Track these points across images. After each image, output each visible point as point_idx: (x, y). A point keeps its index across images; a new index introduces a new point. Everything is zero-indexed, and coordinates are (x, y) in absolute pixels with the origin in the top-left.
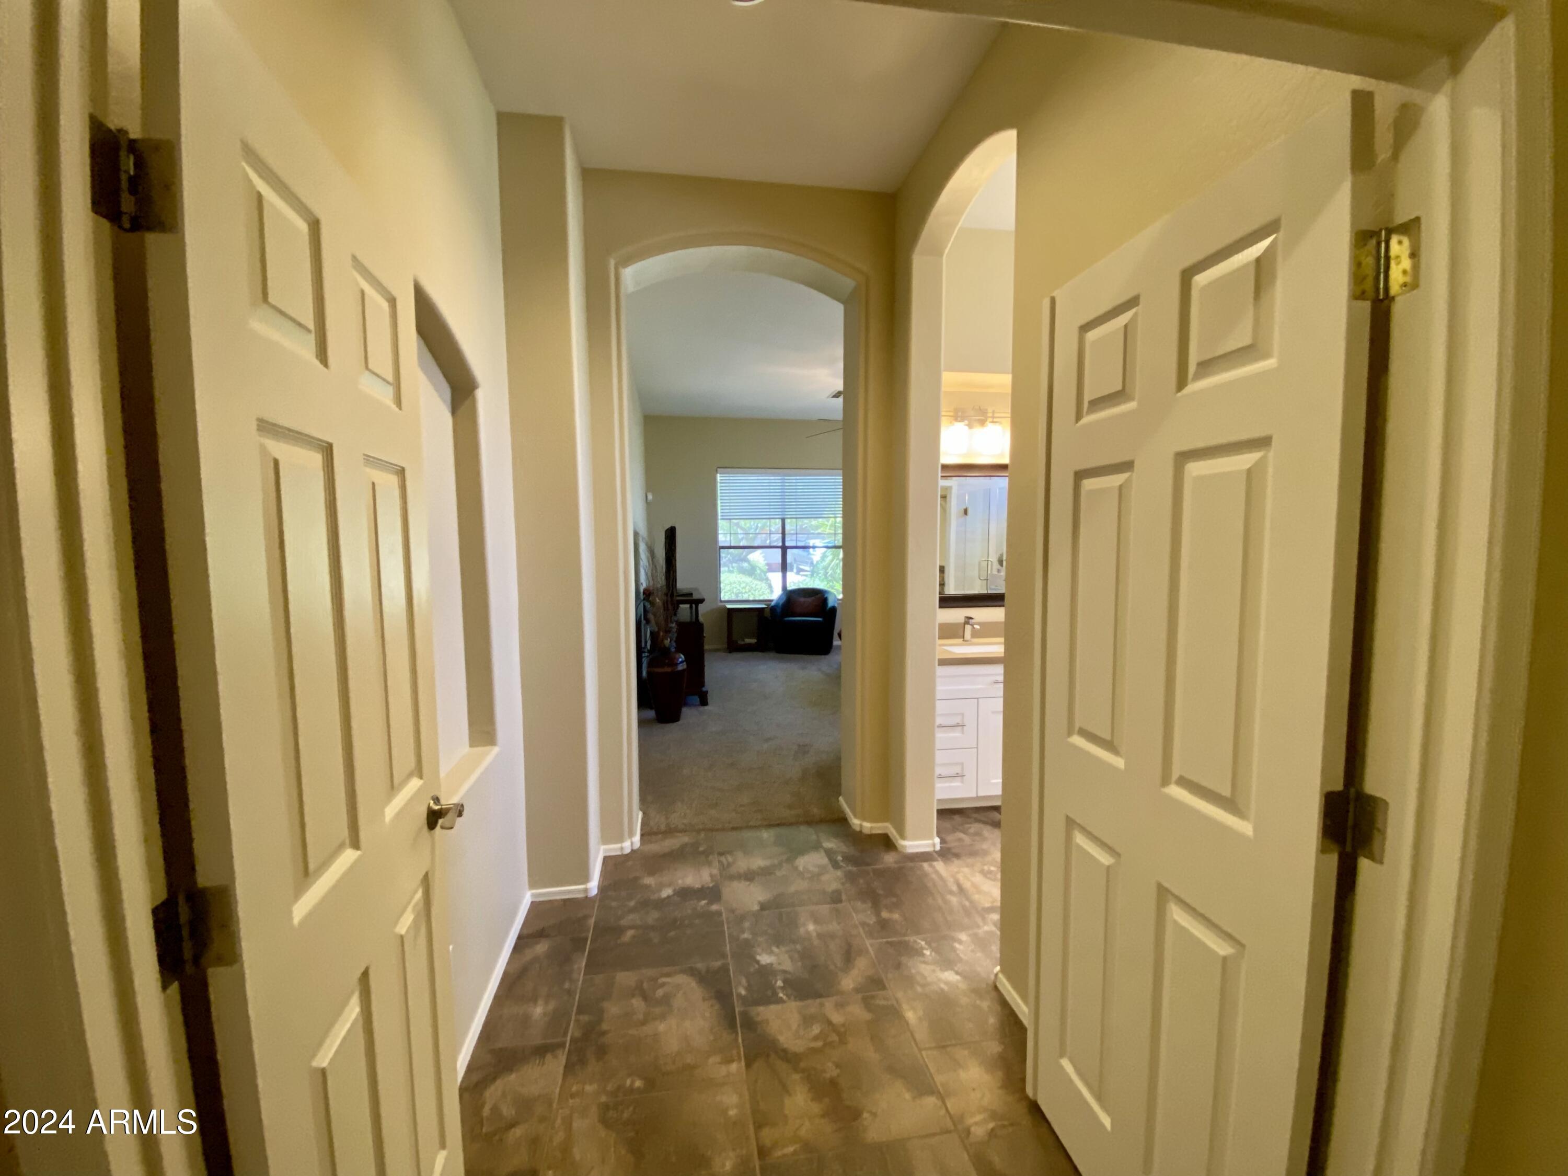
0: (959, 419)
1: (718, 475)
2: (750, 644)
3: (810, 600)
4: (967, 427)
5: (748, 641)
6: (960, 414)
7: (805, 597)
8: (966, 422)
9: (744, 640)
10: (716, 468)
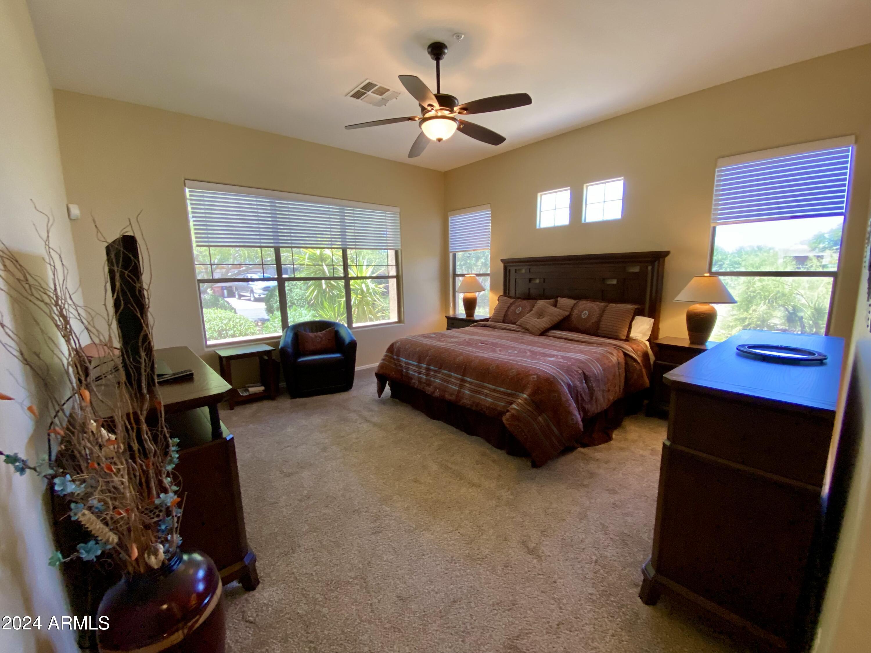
1: (187, 190)
2: (255, 394)
3: (320, 334)
5: (253, 390)
7: (313, 331)
9: (247, 390)
10: (183, 179)
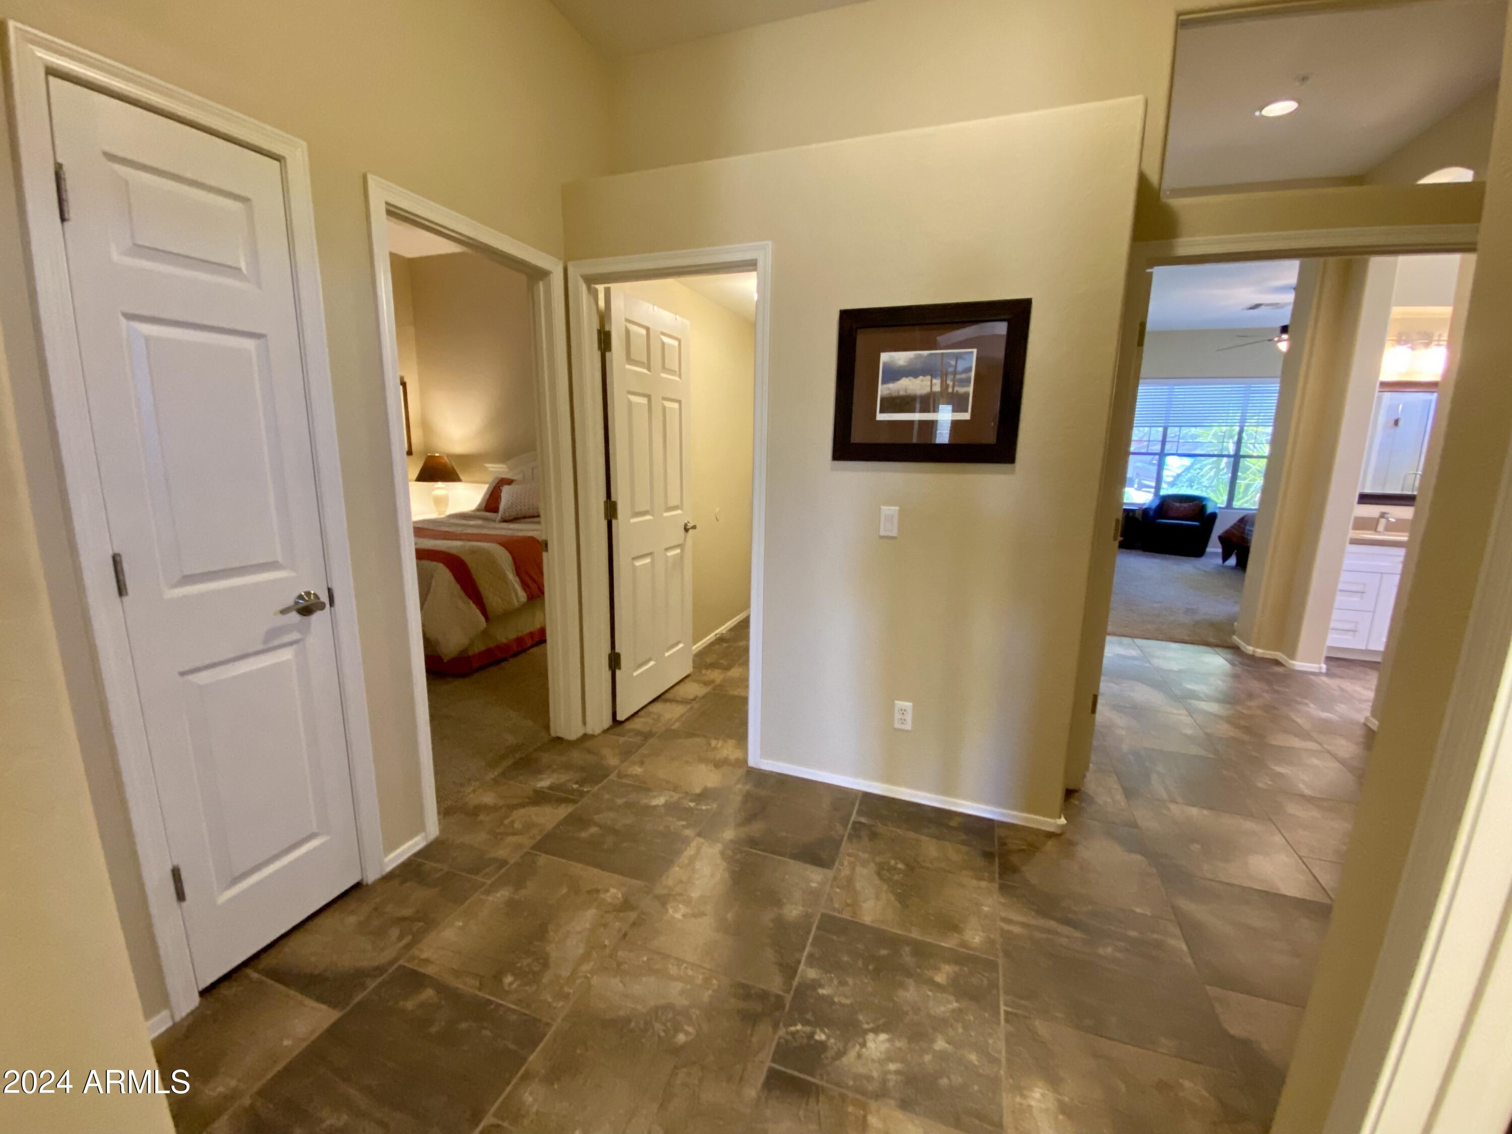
0: (1402, 342)
3: (1185, 505)
4: (1410, 350)
6: (1404, 338)
7: (1181, 502)
8: (1409, 345)
